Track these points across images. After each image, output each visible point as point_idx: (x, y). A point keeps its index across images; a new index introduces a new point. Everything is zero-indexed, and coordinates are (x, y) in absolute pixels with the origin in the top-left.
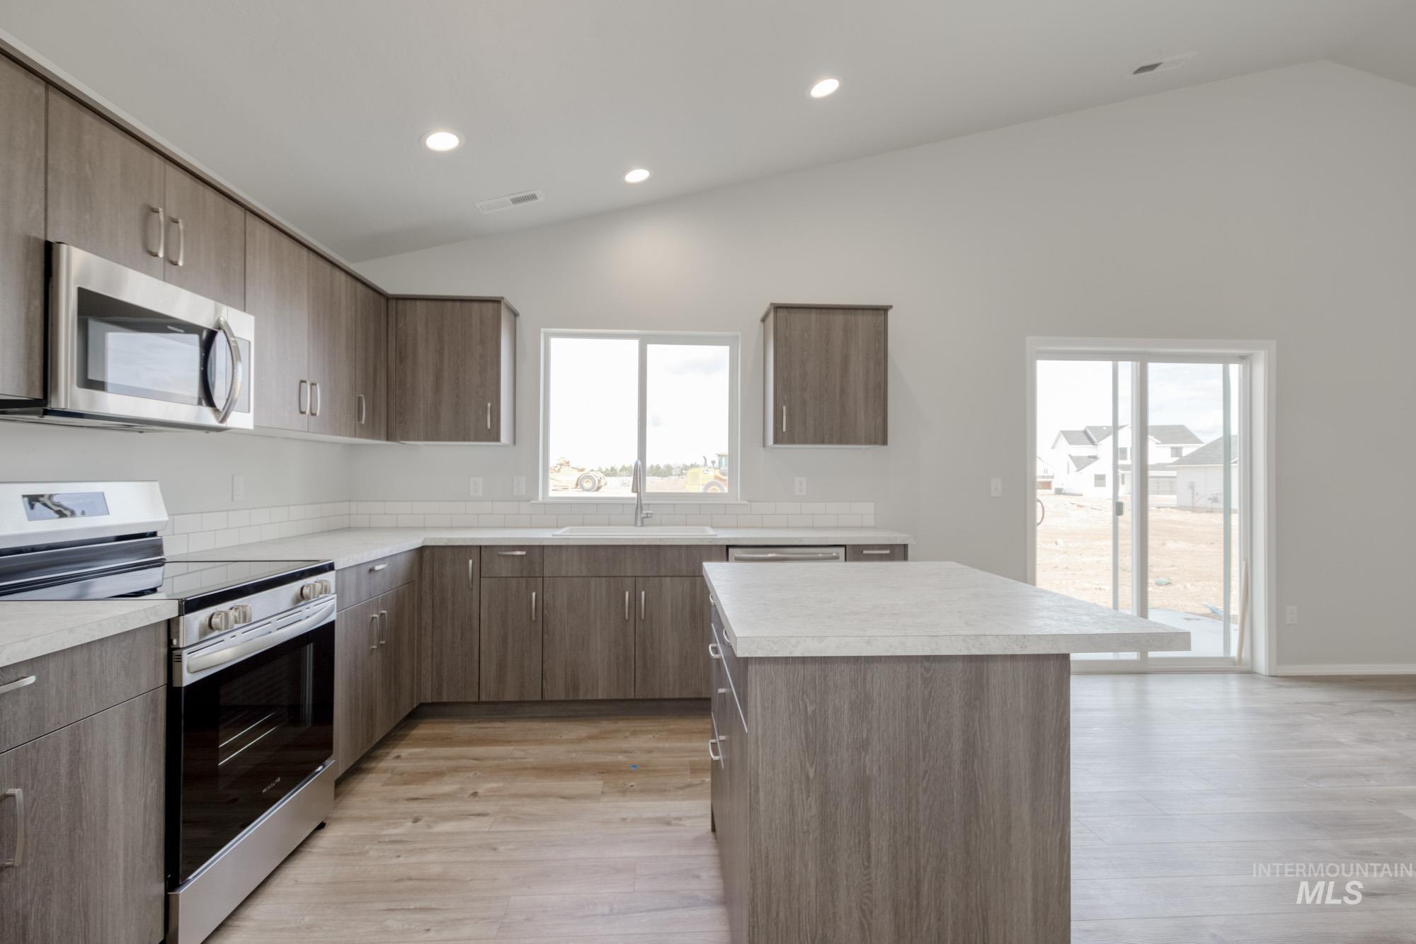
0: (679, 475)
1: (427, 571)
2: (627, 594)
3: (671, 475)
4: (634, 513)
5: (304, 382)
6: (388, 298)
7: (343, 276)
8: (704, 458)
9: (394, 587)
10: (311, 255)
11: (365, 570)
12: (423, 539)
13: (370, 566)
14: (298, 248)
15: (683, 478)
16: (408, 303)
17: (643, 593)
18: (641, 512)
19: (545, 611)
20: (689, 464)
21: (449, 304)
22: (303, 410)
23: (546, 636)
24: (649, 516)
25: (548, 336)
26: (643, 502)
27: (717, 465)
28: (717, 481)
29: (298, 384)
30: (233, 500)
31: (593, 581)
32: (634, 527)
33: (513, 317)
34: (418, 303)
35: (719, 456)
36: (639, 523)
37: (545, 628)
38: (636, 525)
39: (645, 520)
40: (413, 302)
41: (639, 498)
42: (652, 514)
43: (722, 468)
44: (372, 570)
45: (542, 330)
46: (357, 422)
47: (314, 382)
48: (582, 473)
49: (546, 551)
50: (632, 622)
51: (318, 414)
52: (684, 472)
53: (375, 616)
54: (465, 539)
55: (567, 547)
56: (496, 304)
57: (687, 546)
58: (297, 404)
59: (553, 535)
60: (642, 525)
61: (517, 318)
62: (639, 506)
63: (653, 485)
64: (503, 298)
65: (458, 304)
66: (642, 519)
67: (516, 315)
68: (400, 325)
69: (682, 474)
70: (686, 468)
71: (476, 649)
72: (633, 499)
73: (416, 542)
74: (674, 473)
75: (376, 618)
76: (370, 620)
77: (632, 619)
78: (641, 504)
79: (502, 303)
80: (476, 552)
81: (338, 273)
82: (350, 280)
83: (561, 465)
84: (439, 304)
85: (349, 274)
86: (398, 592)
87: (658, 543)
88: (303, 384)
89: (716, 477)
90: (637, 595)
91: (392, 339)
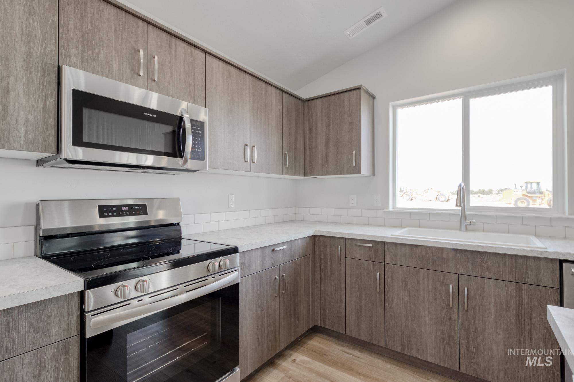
0: (497, 194)
1: (317, 249)
2: (451, 286)
3: (492, 194)
4: (459, 220)
5: (247, 145)
6: (304, 101)
7: (274, 90)
8: (515, 184)
9: (292, 259)
10: (251, 78)
11: (269, 250)
12: (314, 231)
13: (273, 248)
14: (242, 74)
15: (499, 195)
16: (313, 101)
17: (466, 289)
18: (466, 220)
19: (386, 287)
20: (503, 188)
21: (333, 97)
22: (246, 160)
23: (387, 304)
24: (472, 224)
25: (395, 108)
26: (467, 213)
27: (524, 188)
28: (525, 197)
29: (243, 147)
30: (228, 207)
31: (421, 271)
32: (458, 232)
33: (371, 99)
34: (318, 100)
35: (526, 183)
36: (463, 228)
37: (386, 298)
38: (460, 230)
39: (468, 227)
40: (315, 100)
41: (463, 210)
42: (474, 223)
43: (528, 190)
44: (273, 250)
45: (391, 104)
46: (284, 167)
47: (254, 145)
48: (439, 193)
49: (386, 246)
50: (456, 310)
51: (256, 162)
52: (500, 192)
53: (276, 277)
54: (337, 232)
55: (401, 244)
56: (358, 91)
57: (512, 256)
58: (243, 157)
59: (392, 235)
60: (467, 230)
61: (375, 100)
62: (463, 216)
63: (475, 201)
64: (361, 85)
65: (337, 96)
66: (466, 226)
67: (374, 98)
68: (310, 114)
69: (499, 193)
70: (502, 190)
71: (344, 301)
72: (459, 210)
73: (310, 233)
74: (494, 193)
75: (277, 278)
76: (273, 280)
77: (457, 306)
78: (465, 214)
79: (361, 89)
80: (342, 241)
81: (270, 88)
82: (278, 91)
83: (428, 189)
84: (328, 98)
85: (277, 88)
86: (295, 262)
87: (480, 249)
88: (246, 146)
89: (524, 195)
90: (460, 289)
91: (306, 122)
